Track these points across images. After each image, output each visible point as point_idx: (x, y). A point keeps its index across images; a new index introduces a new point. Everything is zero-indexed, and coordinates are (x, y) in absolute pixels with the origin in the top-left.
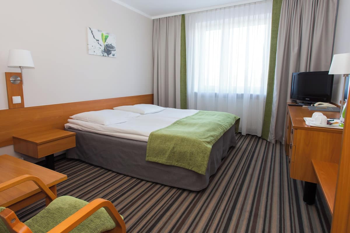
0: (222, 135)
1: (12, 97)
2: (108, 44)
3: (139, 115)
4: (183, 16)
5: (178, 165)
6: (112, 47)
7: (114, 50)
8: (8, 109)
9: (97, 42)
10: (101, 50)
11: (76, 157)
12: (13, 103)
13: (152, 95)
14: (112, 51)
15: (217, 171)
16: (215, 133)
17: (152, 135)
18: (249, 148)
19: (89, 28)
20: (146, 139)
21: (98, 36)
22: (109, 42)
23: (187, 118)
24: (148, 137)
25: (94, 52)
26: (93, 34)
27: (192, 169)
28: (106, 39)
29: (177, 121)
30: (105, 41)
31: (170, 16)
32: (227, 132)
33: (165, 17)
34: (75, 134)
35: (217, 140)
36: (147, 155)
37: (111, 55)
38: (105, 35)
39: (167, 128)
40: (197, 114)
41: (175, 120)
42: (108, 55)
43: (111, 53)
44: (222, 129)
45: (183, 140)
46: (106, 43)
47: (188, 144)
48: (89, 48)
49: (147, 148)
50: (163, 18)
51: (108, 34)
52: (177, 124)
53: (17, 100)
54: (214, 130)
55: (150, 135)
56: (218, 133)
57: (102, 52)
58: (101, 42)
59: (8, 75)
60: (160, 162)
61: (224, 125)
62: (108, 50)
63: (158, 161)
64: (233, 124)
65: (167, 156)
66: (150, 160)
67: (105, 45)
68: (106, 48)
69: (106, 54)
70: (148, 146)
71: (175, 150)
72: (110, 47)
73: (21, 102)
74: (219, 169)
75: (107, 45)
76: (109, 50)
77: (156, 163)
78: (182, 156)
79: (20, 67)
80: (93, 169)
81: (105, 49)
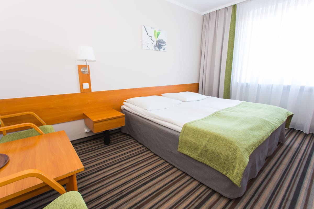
0: (269, 135)
1: (82, 84)
2: (159, 39)
3: (181, 102)
4: (235, 6)
5: (210, 165)
6: (163, 42)
7: (165, 45)
8: (80, 92)
9: (150, 38)
10: (153, 45)
11: (128, 133)
12: (84, 88)
13: (198, 84)
14: (163, 45)
15: (258, 173)
16: (260, 134)
17: (185, 127)
18: (304, 148)
19: (144, 26)
20: (180, 129)
21: (151, 33)
22: (160, 38)
23: (227, 110)
24: (181, 127)
25: (147, 47)
26: (146, 31)
27: (226, 174)
28: (158, 35)
29: (216, 113)
30: (157, 37)
31: (220, 8)
32: (276, 130)
33: (215, 11)
34: (125, 116)
35: (262, 142)
36: (179, 146)
37: (162, 50)
38: (157, 31)
39: (203, 119)
40: (240, 105)
41: (214, 111)
42: (159, 49)
43: (162, 48)
44: (269, 128)
45: (217, 139)
46: (158, 39)
47: (223, 144)
48: (143, 44)
49: (179, 139)
50: (213, 12)
51: (160, 30)
52: (216, 115)
53: (86, 86)
54: (259, 128)
55: (183, 126)
56: (264, 133)
57: (154, 47)
58: (154, 38)
59: (80, 67)
60: (192, 156)
61: (274, 122)
62: (159, 45)
63: (189, 155)
64: (285, 120)
65: (199, 152)
66: (182, 152)
67: (157, 41)
68: (158, 43)
69: (157, 48)
70: (180, 138)
71: (208, 148)
72: (161, 42)
73: (89, 88)
74: (261, 171)
75: (158, 41)
76: (161, 45)
77: (187, 156)
78: (216, 156)
79: (86, 60)
80: (138, 146)
81: (156, 44)
